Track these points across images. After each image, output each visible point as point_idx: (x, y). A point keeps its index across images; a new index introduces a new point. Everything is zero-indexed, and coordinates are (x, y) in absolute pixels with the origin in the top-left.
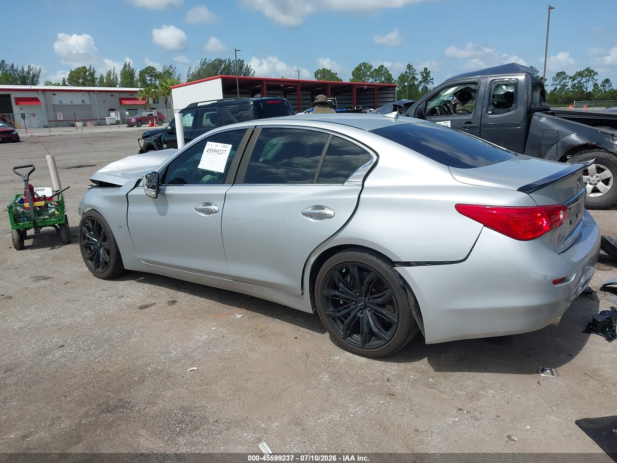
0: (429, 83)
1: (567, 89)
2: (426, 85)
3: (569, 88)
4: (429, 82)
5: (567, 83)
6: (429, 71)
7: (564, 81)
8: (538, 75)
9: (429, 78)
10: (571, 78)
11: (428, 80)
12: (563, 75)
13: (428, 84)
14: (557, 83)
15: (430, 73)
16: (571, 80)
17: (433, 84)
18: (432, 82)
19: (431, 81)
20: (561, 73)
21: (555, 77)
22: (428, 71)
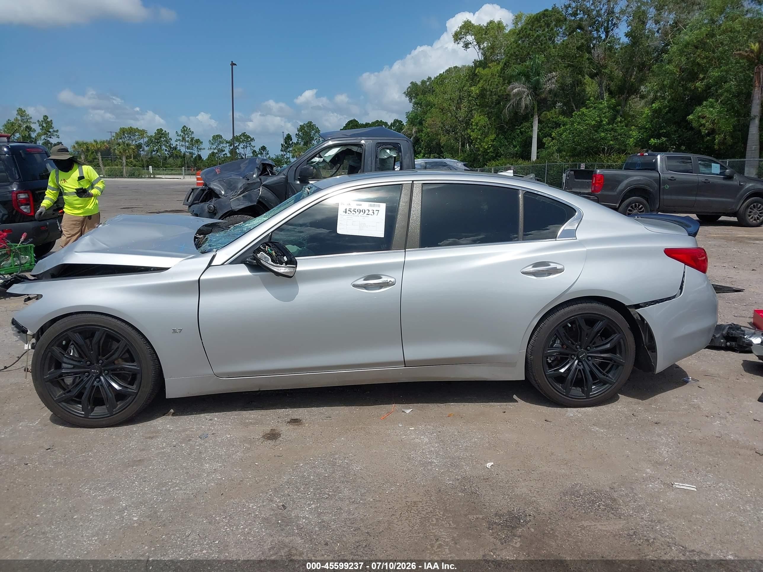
0: (52, 137)
1: (224, 155)
2: (48, 139)
3: (226, 154)
4: (53, 135)
5: (225, 147)
6: (51, 121)
7: (222, 145)
8: (193, 136)
9: (51, 130)
10: (228, 143)
11: (50, 132)
12: (219, 138)
13: (50, 138)
14: (215, 147)
15: (52, 123)
16: (228, 144)
17: (59, 138)
18: (56, 135)
19: (55, 133)
20: (218, 136)
21: (211, 140)
22: (49, 120)
